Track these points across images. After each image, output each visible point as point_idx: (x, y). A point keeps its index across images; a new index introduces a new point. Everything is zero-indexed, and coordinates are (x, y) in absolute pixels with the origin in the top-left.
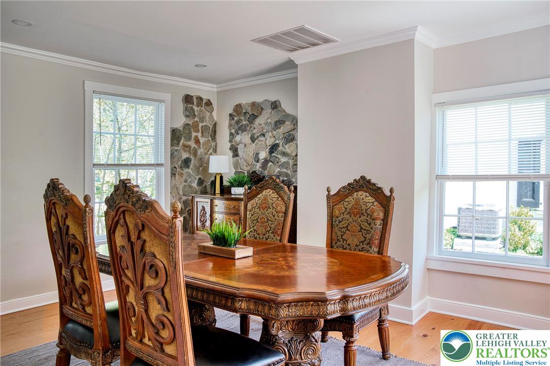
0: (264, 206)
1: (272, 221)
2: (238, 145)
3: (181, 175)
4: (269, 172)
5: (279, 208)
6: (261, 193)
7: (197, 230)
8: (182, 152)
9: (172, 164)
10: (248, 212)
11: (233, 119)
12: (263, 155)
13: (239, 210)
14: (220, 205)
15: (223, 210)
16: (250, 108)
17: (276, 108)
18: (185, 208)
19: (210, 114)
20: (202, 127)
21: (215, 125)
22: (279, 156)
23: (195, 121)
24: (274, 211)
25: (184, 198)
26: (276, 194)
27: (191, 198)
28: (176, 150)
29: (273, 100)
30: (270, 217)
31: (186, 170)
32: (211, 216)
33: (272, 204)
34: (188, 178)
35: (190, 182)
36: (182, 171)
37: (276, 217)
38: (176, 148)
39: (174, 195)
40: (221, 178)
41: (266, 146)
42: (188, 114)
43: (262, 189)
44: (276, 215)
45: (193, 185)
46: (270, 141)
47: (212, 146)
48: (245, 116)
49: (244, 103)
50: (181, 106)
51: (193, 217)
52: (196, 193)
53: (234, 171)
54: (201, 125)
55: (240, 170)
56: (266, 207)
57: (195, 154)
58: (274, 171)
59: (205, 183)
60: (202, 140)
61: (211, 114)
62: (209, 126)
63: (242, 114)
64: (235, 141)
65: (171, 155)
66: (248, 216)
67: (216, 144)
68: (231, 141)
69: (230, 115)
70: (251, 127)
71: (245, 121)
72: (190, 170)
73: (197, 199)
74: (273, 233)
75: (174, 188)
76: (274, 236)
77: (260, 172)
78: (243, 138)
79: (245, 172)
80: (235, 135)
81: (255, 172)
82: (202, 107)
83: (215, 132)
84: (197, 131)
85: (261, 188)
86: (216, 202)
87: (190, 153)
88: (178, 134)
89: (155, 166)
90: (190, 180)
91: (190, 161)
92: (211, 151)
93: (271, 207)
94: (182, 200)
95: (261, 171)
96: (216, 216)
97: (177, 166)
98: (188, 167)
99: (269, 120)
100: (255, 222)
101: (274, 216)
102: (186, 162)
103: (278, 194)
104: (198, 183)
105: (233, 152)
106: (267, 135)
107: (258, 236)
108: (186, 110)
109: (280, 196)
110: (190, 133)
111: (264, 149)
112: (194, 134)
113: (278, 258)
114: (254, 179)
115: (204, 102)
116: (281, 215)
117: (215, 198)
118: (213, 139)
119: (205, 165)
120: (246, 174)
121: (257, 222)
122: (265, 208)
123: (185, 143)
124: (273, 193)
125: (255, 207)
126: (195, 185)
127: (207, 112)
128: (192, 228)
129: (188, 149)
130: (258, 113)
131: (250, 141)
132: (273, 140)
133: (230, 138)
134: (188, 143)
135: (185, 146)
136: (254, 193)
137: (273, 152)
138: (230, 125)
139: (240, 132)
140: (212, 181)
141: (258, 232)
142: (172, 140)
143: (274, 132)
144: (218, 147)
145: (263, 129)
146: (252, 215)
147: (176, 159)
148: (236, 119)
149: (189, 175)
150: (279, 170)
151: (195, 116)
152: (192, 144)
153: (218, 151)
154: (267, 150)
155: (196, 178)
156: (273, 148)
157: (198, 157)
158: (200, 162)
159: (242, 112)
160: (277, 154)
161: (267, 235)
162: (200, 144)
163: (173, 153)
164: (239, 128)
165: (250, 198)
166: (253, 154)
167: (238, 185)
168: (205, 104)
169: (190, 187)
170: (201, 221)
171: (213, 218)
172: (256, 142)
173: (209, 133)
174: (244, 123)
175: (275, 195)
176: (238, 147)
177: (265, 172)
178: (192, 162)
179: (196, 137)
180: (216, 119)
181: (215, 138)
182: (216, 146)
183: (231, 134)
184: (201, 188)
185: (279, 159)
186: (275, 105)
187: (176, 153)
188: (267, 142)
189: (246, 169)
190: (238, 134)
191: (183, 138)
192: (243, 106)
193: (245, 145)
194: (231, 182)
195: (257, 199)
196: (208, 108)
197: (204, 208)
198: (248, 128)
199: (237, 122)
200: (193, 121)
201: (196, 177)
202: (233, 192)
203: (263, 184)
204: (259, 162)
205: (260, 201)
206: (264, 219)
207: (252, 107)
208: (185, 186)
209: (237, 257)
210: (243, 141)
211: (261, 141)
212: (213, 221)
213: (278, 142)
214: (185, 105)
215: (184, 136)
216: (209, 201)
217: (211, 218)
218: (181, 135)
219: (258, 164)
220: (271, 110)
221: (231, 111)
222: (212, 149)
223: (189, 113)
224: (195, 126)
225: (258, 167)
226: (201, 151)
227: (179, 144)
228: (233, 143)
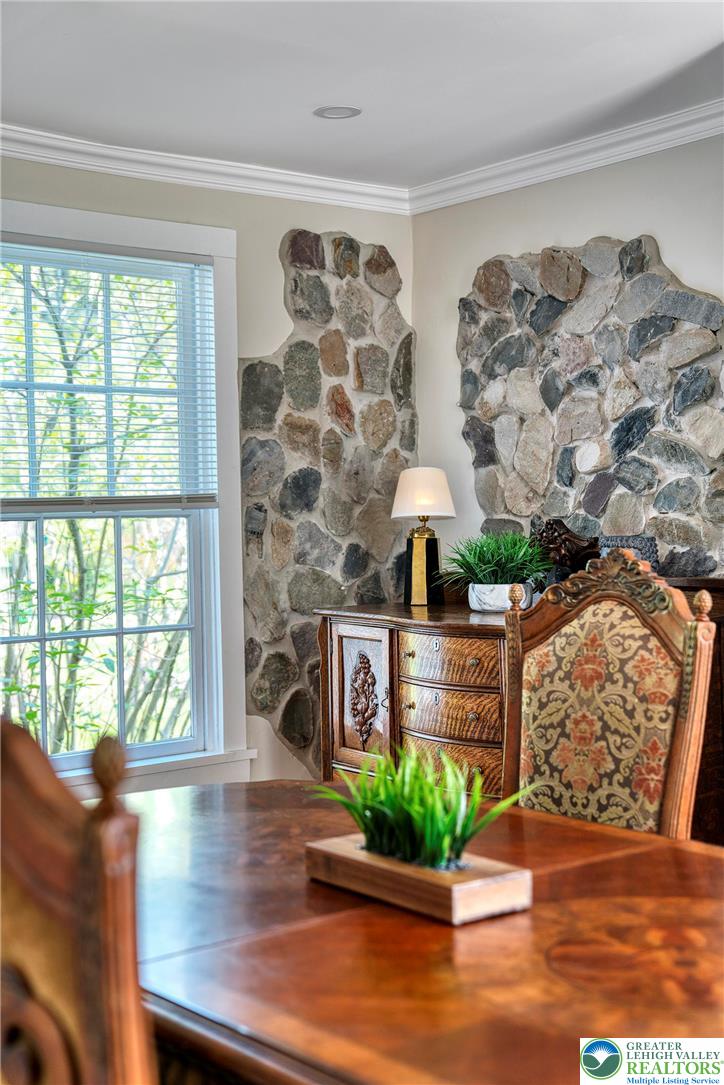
0: (589, 669)
1: (623, 736)
2: (494, 418)
3: (284, 534)
4: (614, 523)
5: (649, 682)
6: (577, 615)
7: (344, 744)
8: (285, 449)
9: (247, 491)
10: (525, 694)
11: (474, 320)
12: (590, 456)
13: (494, 673)
14: (426, 651)
15: (436, 674)
16: (537, 272)
17: (641, 270)
18: (302, 658)
19: (384, 302)
20: (358, 352)
21: (407, 345)
22: (655, 461)
23: (329, 333)
24: (628, 694)
25: (297, 621)
26: (636, 622)
27: (317, 621)
28: (263, 444)
29: (629, 236)
30: (616, 715)
31: (301, 518)
32: (393, 692)
33: (623, 662)
34: (308, 546)
35: (319, 561)
36: (285, 521)
37: (639, 718)
38: (262, 436)
39: (257, 611)
40: (432, 547)
41: (604, 421)
42: (302, 304)
43: (582, 599)
44: (640, 708)
45: (328, 572)
46: (617, 403)
47: (399, 425)
48: (520, 307)
49: (515, 254)
50: (276, 277)
51: (325, 692)
52: (339, 603)
53: (480, 517)
54: (353, 344)
55: (505, 516)
56: (599, 676)
57: (335, 457)
58: (635, 516)
59: (373, 565)
60: (359, 404)
61: (392, 304)
62: (385, 346)
63: (509, 298)
64: (484, 404)
65: (245, 462)
66: (524, 708)
67: (414, 415)
68: (466, 405)
69: (465, 304)
70: (543, 348)
71: (520, 325)
72: (315, 518)
73: (342, 629)
74: (627, 783)
75: (257, 587)
76: (633, 795)
77: (579, 523)
78: (514, 391)
79: (523, 522)
80: (483, 379)
81: (558, 522)
82: (355, 275)
83: (406, 369)
84: (340, 369)
85: (575, 595)
86: (413, 641)
87: (316, 453)
88: (266, 382)
89: (185, 503)
90: (316, 553)
91: (317, 481)
92: (394, 443)
93: (618, 676)
94: (288, 630)
95: (585, 519)
96: (413, 694)
97: (265, 502)
98: (309, 506)
99: (613, 319)
100: (553, 734)
101: (630, 714)
102: (302, 489)
103: (645, 624)
104: (345, 565)
105: (476, 445)
106: (604, 376)
107: (567, 794)
108: (294, 292)
109: (655, 633)
110: (313, 378)
111: (595, 431)
112: (328, 382)
113: (643, 929)
114: (558, 550)
115: (364, 257)
116: (659, 709)
117: (404, 627)
118: (399, 398)
119: (373, 495)
120: (527, 533)
121: (563, 734)
122: (592, 679)
123: (296, 414)
124: (625, 617)
125: (551, 675)
126: (335, 572)
127: (376, 297)
128: (326, 735)
129: (305, 439)
130: (567, 292)
131: (539, 404)
132: (629, 395)
133: (464, 392)
134: (309, 415)
135: (293, 426)
136: (550, 614)
137: (629, 445)
138: (464, 344)
139: (499, 369)
140: (400, 558)
141: (569, 775)
142: (247, 403)
143: (634, 365)
144: (421, 427)
145: (589, 352)
146: (542, 706)
147: (261, 477)
148: (484, 317)
149: (313, 535)
150: (654, 513)
151: (328, 311)
152: (323, 419)
153: (419, 441)
154: (608, 436)
155: (338, 548)
156: (632, 429)
157: (347, 466)
158: (353, 484)
159: (505, 292)
160: (647, 451)
161: (602, 793)
162: (352, 416)
163: (252, 453)
164: (499, 355)
165: (532, 636)
166: (554, 453)
167: (494, 573)
168: (368, 264)
169: (319, 578)
170: (355, 712)
171: (400, 701)
172: (561, 406)
173: (385, 375)
174: (517, 332)
175: (634, 628)
176: (496, 426)
177: (601, 522)
178: (324, 485)
179: (337, 391)
180: (409, 322)
181: (408, 394)
182: (413, 424)
183: (468, 378)
184: (358, 581)
185: (655, 473)
186: (636, 258)
187: (261, 454)
188: (607, 406)
189: (525, 512)
190: (492, 376)
191: (286, 399)
192: (510, 267)
193: (522, 420)
194: (465, 564)
195: (560, 641)
196: (378, 280)
197: (365, 662)
198: (532, 352)
199: (491, 332)
200: (322, 333)
201: (338, 540)
202: (474, 604)
203: (583, 579)
204: (575, 483)
205: (570, 653)
206: (591, 723)
207: (543, 272)
208: (298, 577)
209: (461, 913)
210: (514, 402)
211: (583, 401)
212: (401, 712)
213: (647, 403)
214: (293, 272)
215: (290, 391)
216: (384, 635)
217: (392, 702)
218: (280, 385)
219: (572, 492)
220: (619, 279)
221: (466, 290)
222: (396, 438)
223: (309, 302)
224: (333, 350)
225: (571, 503)
226: (355, 445)
227: (270, 420)
228: (477, 413)
